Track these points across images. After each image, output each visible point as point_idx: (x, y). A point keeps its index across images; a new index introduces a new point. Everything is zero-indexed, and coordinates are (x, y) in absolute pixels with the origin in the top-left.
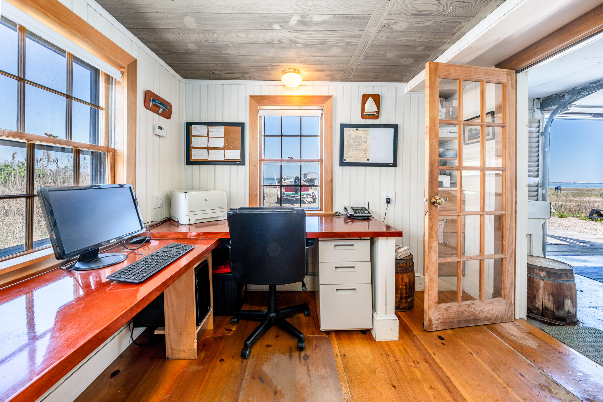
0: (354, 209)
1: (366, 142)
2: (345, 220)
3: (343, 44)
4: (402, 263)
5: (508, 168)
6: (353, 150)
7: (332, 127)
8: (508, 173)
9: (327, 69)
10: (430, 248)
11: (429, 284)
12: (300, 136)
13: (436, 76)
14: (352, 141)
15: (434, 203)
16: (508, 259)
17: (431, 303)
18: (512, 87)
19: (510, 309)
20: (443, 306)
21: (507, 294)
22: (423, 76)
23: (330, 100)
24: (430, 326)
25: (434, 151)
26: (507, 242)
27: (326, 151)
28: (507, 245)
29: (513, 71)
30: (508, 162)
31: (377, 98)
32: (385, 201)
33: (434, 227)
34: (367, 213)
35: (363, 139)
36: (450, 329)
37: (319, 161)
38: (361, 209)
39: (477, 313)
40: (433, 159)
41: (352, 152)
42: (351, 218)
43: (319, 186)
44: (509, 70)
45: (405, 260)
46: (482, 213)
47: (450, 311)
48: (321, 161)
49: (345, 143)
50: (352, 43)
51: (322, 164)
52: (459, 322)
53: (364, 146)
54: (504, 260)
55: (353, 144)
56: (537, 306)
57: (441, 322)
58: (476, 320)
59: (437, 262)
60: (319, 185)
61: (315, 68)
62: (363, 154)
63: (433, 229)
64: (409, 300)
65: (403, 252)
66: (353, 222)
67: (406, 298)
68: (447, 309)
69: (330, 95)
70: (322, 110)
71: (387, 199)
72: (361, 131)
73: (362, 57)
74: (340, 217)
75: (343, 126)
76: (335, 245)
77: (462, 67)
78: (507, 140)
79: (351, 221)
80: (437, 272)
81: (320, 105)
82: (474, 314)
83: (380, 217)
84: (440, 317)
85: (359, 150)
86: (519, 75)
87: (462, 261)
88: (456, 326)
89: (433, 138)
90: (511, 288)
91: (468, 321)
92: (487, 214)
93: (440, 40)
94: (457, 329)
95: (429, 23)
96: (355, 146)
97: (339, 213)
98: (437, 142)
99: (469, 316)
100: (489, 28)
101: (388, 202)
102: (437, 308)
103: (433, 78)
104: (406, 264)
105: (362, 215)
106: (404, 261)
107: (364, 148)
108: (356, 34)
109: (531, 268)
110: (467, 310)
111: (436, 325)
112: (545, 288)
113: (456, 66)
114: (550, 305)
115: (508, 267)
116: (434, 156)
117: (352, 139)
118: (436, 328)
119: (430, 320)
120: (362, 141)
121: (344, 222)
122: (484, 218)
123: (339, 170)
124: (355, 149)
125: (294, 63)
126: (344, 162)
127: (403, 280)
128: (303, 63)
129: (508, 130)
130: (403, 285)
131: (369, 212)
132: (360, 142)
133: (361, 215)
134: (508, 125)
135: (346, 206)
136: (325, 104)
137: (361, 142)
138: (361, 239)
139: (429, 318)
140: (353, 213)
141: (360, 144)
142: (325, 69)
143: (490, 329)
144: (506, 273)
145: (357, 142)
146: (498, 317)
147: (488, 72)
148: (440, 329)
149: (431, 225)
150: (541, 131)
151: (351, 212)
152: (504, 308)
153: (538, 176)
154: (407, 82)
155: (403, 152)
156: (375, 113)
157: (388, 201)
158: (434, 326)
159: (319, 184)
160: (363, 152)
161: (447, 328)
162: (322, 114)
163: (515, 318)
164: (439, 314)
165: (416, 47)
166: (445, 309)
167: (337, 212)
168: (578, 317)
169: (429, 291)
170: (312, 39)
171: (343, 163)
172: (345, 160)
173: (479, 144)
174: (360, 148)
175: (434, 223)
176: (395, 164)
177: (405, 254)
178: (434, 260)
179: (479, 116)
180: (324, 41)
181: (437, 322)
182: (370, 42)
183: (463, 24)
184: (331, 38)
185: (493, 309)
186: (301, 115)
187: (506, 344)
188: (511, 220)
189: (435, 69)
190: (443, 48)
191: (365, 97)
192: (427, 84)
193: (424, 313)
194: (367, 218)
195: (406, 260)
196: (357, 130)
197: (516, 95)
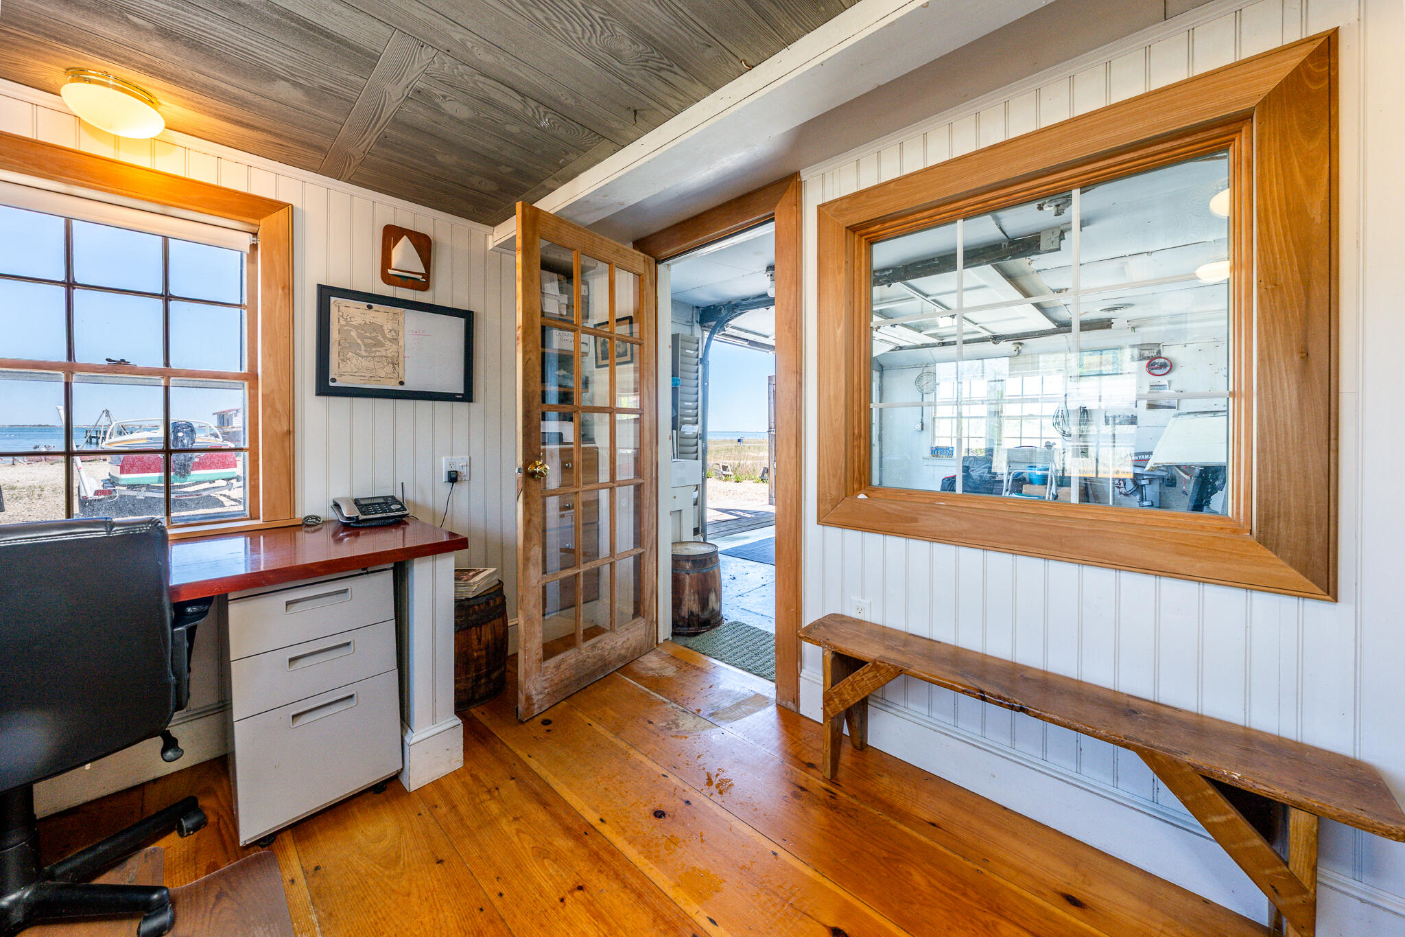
0: (362, 502)
1: (395, 340)
2: (335, 534)
3: (309, 85)
4: (478, 605)
5: (646, 411)
6: (358, 355)
7: (289, 290)
8: (646, 418)
9: (265, 127)
10: (527, 559)
11: (525, 630)
12: (161, 295)
13: (534, 233)
14: (354, 334)
15: (533, 474)
16: (648, 553)
17: (531, 664)
18: (651, 283)
19: (651, 632)
20: (552, 662)
21: (646, 608)
22: (511, 228)
23: (282, 214)
24: (528, 709)
25: (532, 375)
26: (646, 526)
27: (270, 353)
28: (646, 532)
29: (651, 259)
30: (646, 401)
31: (423, 245)
32: (445, 478)
33: (533, 519)
34: (398, 510)
35: (387, 331)
36: (564, 700)
37: (246, 379)
38: (382, 501)
39: (607, 653)
40: (530, 390)
41: (354, 361)
42: (352, 527)
43: (246, 450)
44: (646, 256)
45: (484, 596)
46: (611, 484)
47: (563, 667)
48: (252, 377)
49: (334, 335)
50: (337, 93)
51: (253, 387)
52: (579, 680)
53: (391, 350)
54: (642, 556)
55: (359, 342)
56: (683, 614)
57: (548, 694)
58: (605, 665)
59: (540, 583)
60: (247, 446)
61: (217, 109)
62: (389, 369)
63: (531, 523)
64: (495, 675)
65: (480, 581)
66: (357, 535)
67: (488, 675)
68: (558, 667)
69: (282, 198)
70: (255, 234)
71: (450, 473)
72: (380, 315)
73: (372, 137)
74: (320, 529)
75: (326, 293)
76: (288, 603)
77: (579, 229)
78: (645, 366)
79: (347, 536)
80: (539, 604)
81: (245, 219)
82: (602, 658)
83: (434, 514)
84: (547, 685)
85: (376, 359)
86: (661, 267)
87: (582, 573)
88: (574, 689)
89: (530, 351)
90: (651, 597)
91: (594, 672)
92: (619, 486)
93: (538, 167)
94: (575, 696)
95: (514, 129)
96: (363, 348)
97: (317, 518)
98: (537, 359)
99: (595, 664)
100: (607, 181)
101: (453, 478)
102: (541, 670)
103: (530, 235)
104: (488, 603)
105: (384, 515)
106: (484, 599)
107: (390, 355)
108: (344, 76)
109: (677, 560)
110: (591, 654)
111: (539, 703)
112: (691, 585)
113: (570, 225)
114: (695, 608)
115: (649, 567)
116: (532, 384)
117: (356, 327)
118: (540, 708)
119: (529, 698)
120: (384, 336)
121: (332, 540)
122: (615, 492)
123: (311, 408)
124: (364, 354)
125: (123, 63)
126: (331, 384)
127: (479, 640)
128: (163, 77)
129: (646, 349)
130: (480, 650)
131: (403, 506)
132: (380, 338)
133: (379, 516)
134: (645, 342)
135: (339, 499)
136: (262, 221)
137: (382, 339)
138: (367, 573)
139: (526, 694)
140: (355, 513)
141: (378, 344)
142: (257, 125)
143: (624, 674)
144: (646, 576)
145: (371, 338)
146: (635, 649)
147: (618, 251)
148: (547, 706)
149: (528, 516)
150: (700, 356)
151: (348, 511)
152: (643, 633)
153: (697, 423)
154: (494, 225)
155: (486, 371)
156: (420, 277)
157: (454, 476)
158: (536, 706)
159: (244, 444)
160: (388, 363)
161: (559, 699)
162: (254, 247)
163: (657, 643)
164: (545, 680)
165: (498, 164)
166: (554, 667)
167: (307, 518)
168: (723, 613)
169: (525, 643)
170: (189, 26)
171: (325, 387)
172: (334, 380)
173: (608, 368)
174: (378, 354)
175: (533, 512)
176: (467, 396)
177: (489, 584)
178: (534, 582)
179: (607, 323)
180: (242, 51)
181: (541, 697)
182: (389, 113)
183: (572, 156)
184: (268, 55)
185: (628, 639)
186: (166, 233)
187: (640, 686)
188: (651, 492)
189: (533, 221)
190: (548, 183)
191: (392, 234)
192: (519, 243)
193: (517, 688)
194: (399, 522)
195: (487, 597)
196: (370, 307)
197: (656, 298)
